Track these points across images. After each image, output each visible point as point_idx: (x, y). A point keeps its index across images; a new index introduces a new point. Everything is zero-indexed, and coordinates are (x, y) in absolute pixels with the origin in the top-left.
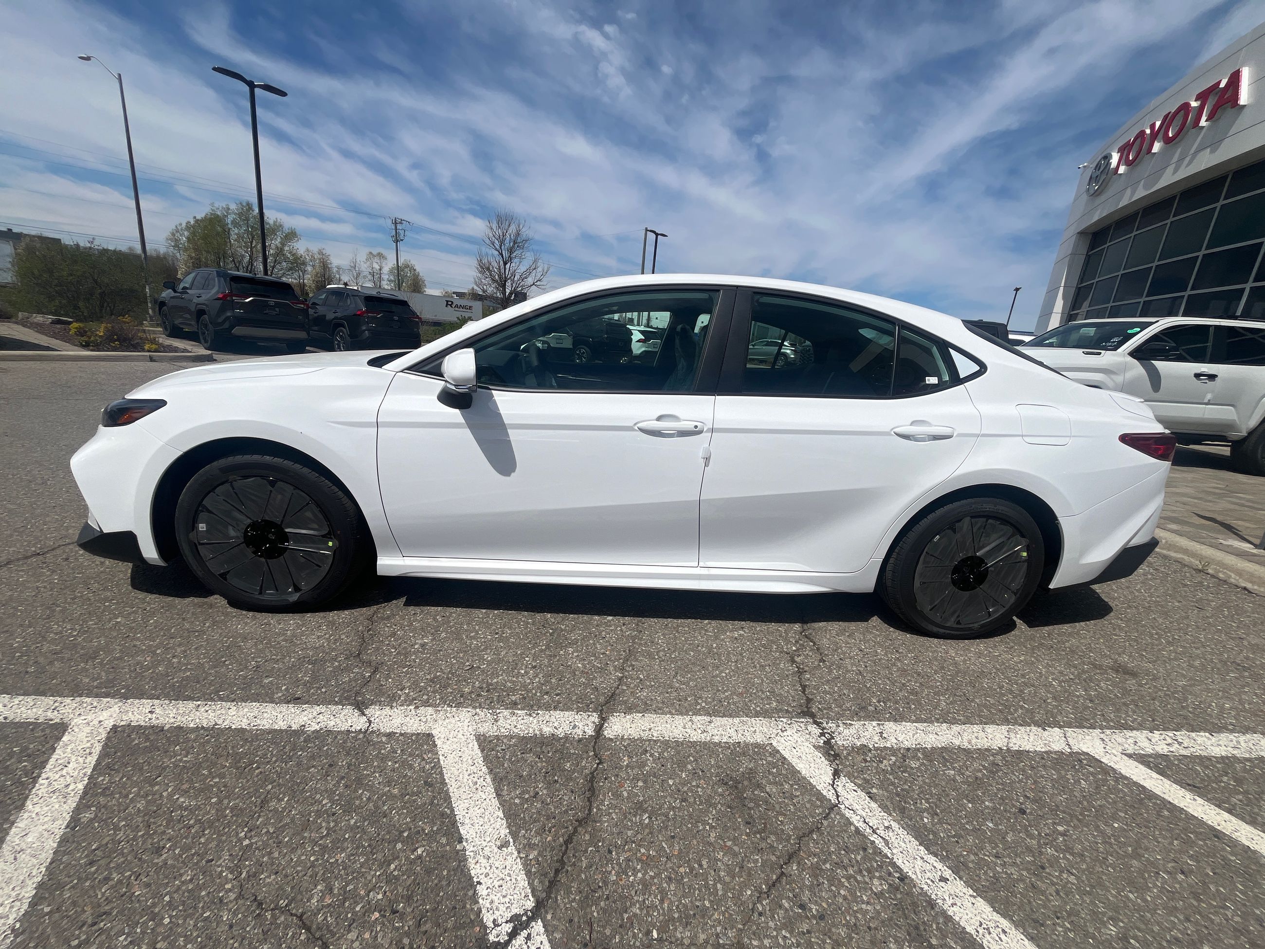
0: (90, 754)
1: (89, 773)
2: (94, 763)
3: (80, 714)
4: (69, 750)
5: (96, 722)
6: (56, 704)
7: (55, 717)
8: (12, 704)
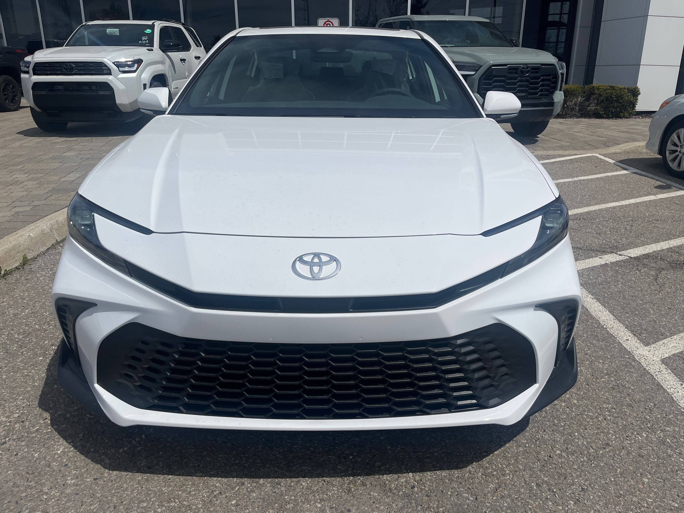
0: (664, 343)
1: (670, 338)
2: (665, 340)
3: (653, 361)
4: (670, 350)
5: (651, 353)
6: (657, 373)
7: (663, 367)
8: (675, 390)
